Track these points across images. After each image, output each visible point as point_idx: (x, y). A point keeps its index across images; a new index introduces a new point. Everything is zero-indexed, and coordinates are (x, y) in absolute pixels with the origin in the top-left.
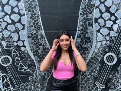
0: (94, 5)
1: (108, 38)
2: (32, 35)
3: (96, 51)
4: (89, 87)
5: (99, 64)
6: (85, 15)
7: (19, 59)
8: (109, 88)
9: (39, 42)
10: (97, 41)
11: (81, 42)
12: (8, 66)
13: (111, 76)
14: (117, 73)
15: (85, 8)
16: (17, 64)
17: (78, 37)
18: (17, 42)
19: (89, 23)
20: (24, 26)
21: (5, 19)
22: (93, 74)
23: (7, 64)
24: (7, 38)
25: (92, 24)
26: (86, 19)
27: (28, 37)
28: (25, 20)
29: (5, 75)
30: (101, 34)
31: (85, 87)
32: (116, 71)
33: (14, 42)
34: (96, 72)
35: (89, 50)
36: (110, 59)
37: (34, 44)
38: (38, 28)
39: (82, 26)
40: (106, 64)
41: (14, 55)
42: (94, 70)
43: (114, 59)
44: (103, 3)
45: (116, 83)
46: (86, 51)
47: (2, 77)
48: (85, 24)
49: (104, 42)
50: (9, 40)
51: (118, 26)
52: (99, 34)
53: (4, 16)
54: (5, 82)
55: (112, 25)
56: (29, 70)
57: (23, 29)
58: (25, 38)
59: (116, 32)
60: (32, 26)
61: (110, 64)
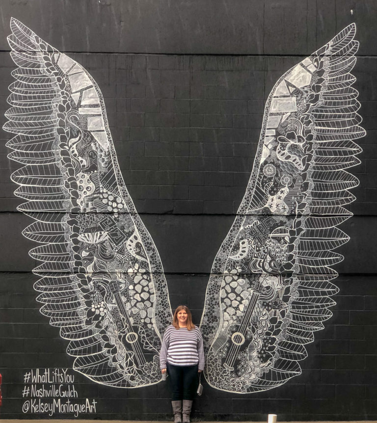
0: (220, 286)
1: (234, 318)
2: (160, 313)
3: (223, 330)
4: (217, 370)
5: (227, 344)
6: (212, 295)
7: (145, 336)
8: (238, 371)
9: (166, 320)
10: (224, 321)
11: (208, 321)
12: (133, 343)
13: (239, 358)
14: (245, 355)
15: (211, 289)
16: (143, 341)
17: (204, 316)
18: (144, 319)
19: (216, 302)
20: (152, 304)
21: (135, 297)
22: (221, 355)
23: (132, 341)
24: (135, 315)
25: (218, 304)
26: (212, 299)
27: (156, 314)
28: (154, 298)
29: (130, 352)
30: (228, 313)
31: (213, 369)
32: (245, 352)
33: (141, 319)
34: (224, 353)
35: (216, 329)
36: (238, 339)
37: (161, 322)
38: (165, 306)
39: (209, 305)
40: (234, 344)
41: (141, 331)
42: (222, 350)
43: (242, 339)
44: (229, 284)
45: (245, 366)
46: (213, 330)
47: (127, 355)
48: (211, 303)
49: (231, 321)
50: (137, 316)
51: (244, 306)
52: (225, 313)
53: (135, 294)
54: (128, 360)
55: (238, 305)
56: (154, 348)
57: (152, 306)
58: (153, 316)
59: (242, 312)
60: (160, 304)
61: (238, 344)
